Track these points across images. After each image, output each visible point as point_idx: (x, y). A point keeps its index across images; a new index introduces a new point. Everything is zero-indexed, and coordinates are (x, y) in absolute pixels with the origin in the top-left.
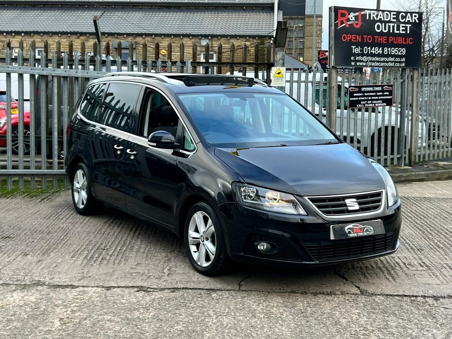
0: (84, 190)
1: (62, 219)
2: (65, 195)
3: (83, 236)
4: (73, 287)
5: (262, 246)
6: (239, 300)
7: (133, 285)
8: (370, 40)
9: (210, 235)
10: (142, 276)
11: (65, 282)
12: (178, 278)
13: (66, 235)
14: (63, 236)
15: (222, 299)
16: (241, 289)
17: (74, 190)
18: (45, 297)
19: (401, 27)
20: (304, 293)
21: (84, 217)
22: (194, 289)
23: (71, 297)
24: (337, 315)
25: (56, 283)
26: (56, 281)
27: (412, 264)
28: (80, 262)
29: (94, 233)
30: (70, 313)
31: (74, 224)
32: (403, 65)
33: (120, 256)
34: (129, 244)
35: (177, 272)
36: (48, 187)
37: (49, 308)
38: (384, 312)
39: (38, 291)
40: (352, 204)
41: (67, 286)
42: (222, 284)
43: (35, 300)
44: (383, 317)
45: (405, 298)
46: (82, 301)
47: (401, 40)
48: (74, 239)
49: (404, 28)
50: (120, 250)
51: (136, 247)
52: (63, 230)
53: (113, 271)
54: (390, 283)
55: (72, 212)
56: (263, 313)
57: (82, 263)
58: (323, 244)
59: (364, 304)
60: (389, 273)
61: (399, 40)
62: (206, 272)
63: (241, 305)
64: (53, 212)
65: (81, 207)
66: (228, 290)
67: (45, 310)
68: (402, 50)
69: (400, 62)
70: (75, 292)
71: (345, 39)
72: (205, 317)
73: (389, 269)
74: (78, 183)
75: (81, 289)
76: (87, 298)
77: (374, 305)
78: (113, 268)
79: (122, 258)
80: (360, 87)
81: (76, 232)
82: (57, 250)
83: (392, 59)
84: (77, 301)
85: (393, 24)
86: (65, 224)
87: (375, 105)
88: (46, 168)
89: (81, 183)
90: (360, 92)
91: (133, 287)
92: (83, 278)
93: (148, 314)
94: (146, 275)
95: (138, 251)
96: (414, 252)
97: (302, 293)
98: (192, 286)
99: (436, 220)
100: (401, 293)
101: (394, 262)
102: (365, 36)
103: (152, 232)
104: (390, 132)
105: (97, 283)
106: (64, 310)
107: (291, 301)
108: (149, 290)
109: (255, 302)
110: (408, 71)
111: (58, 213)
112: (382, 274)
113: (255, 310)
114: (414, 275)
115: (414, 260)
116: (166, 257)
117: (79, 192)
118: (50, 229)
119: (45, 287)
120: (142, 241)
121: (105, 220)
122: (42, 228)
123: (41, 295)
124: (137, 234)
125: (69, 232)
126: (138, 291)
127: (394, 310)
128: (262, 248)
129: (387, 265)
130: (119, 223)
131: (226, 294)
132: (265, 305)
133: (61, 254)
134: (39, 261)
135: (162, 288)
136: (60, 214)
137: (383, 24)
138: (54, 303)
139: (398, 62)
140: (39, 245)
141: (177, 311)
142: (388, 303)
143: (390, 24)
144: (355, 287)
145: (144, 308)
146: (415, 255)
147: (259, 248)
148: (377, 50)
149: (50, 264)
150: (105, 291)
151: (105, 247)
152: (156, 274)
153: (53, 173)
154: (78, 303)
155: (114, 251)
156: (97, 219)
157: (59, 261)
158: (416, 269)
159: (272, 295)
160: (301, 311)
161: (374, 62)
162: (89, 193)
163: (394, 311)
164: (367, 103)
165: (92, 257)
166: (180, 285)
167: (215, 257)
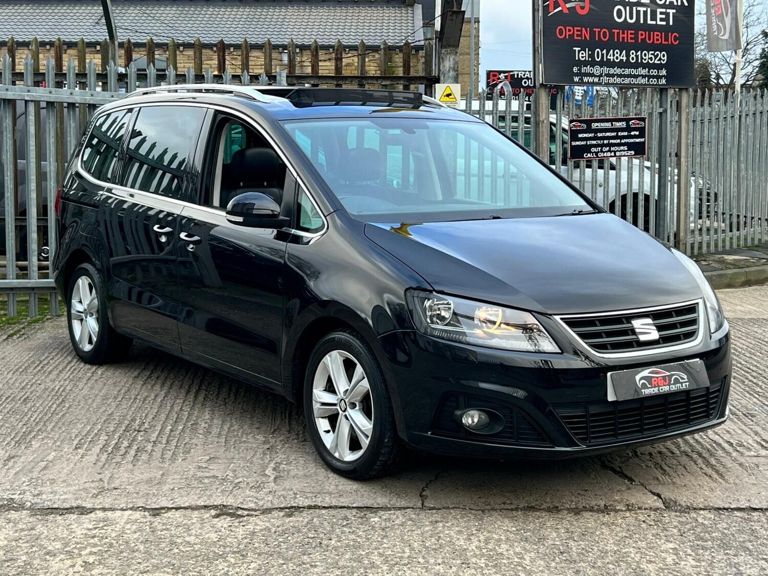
0: (92, 315)
1: (50, 373)
2: (52, 327)
3: (94, 405)
4: (82, 511)
5: (472, 418)
6: (427, 528)
7: (206, 504)
8: (605, 37)
9: (359, 398)
10: (221, 484)
11: (64, 501)
12: (297, 485)
13: (61, 403)
14: (55, 406)
15: (392, 528)
16: (426, 504)
17: (73, 317)
18: (26, 536)
19: (658, 13)
20: (554, 510)
21: (94, 368)
22: (330, 507)
23: (79, 532)
24: (633, 555)
25: (48, 504)
26: (47, 499)
27: (745, 444)
28: (93, 459)
29: (115, 398)
30: (82, 569)
31: (75, 381)
32: (664, 81)
33: (174, 443)
34: (188, 418)
35: (292, 473)
36: (19, 313)
37: (35, 559)
38: (724, 546)
39: (9, 521)
40: (646, 329)
41: (70, 510)
42: (386, 496)
43: (6, 542)
44: (725, 557)
45: (755, 514)
46: (104, 541)
47: (659, 37)
48: (78, 412)
49: (663, 16)
50: (171, 431)
51: (203, 425)
52: (53, 393)
53: (163, 475)
54: (715, 484)
55: (69, 358)
56: (483, 555)
57: (97, 460)
58: (593, 410)
59: (679, 530)
60: (708, 464)
61: (656, 37)
62: (352, 473)
63: (433, 540)
64: (32, 360)
65: (87, 347)
66: (400, 509)
67: (26, 563)
68: (660, 55)
69: (658, 77)
70: (87, 521)
71: (561, 35)
72: (365, 568)
73: (704, 455)
74: (80, 302)
75: (100, 514)
76: (113, 535)
77: (699, 530)
78: (161, 468)
79: (176, 446)
80: (589, 122)
81: (79, 397)
82: (44, 434)
83: (644, 72)
84: (92, 541)
85: (645, 9)
86: (57, 383)
87: (615, 154)
88: (15, 277)
89: (86, 302)
90: (589, 130)
91: (206, 507)
92: (102, 491)
93: (245, 565)
94: (232, 482)
95: (208, 432)
96: (739, 419)
97: (549, 510)
98: (328, 501)
99: (756, 358)
100: (744, 504)
101: (708, 440)
102: (597, 30)
103: (229, 395)
104: (641, 203)
105: (133, 502)
106: (69, 562)
107: (531, 527)
108: (240, 512)
109: (460, 532)
110: (671, 92)
111: (41, 362)
112: (695, 467)
113: (465, 549)
114: (757, 466)
115: (745, 436)
116: (264, 443)
117: (82, 320)
118: (29, 393)
119: (24, 512)
120: (213, 411)
121: (136, 373)
122: (11, 392)
123: (16, 531)
124: (201, 398)
125: (65, 397)
126: (217, 516)
127: (741, 540)
128: (470, 422)
129: (698, 447)
130: (162, 377)
131: (398, 518)
132: (482, 538)
133: (52, 442)
134: (10, 458)
135: (265, 507)
136: (46, 362)
137: (628, 8)
138: (45, 548)
139: (653, 77)
140: (7, 425)
141: (305, 557)
142: (725, 526)
143: (639, 8)
144: (651, 495)
145: (234, 553)
146: (743, 426)
147: (464, 422)
148: (618, 55)
149: (32, 464)
150: (150, 518)
151: (140, 426)
152: (250, 479)
153: (29, 285)
154: (95, 545)
155: (159, 434)
156: (120, 371)
157: (50, 457)
158: (755, 454)
159: (491, 516)
160: (559, 549)
161: (613, 76)
162: (102, 320)
163: (744, 542)
164: (602, 151)
165: (117, 447)
166: (301, 501)
167: (370, 442)
